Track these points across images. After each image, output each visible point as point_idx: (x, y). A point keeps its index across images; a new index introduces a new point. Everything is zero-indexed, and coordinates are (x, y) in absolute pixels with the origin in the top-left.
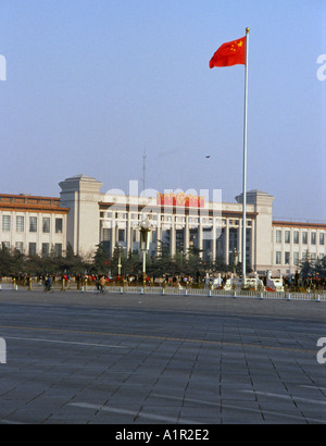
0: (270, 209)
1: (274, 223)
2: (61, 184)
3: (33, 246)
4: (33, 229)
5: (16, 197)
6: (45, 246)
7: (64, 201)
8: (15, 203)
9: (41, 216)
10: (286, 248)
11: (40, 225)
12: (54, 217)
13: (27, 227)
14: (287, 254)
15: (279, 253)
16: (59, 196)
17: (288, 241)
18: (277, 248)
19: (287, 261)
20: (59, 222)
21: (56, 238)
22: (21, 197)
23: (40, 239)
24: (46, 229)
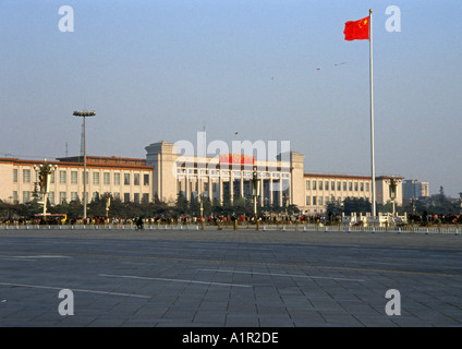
0: (302, 165)
1: (305, 175)
2: (147, 148)
3: (127, 195)
4: (127, 183)
5: (110, 159)
6: (136, 195)
7: (150, 161)
8: (109, 163)
9: (133, 173)
10: (314, 193)
11: (132, 180)
12: (142, 173)
13: (123, 181)
14: (315, 198)
15: (308, 197)
16: (145, 158)
17: (315, 189)
18: (308, 193)
19: (315, 203)
20: (146, 177)
21: (144, 189)
22: (113, 159)
23: (133, 190)
24: (136, 183)
